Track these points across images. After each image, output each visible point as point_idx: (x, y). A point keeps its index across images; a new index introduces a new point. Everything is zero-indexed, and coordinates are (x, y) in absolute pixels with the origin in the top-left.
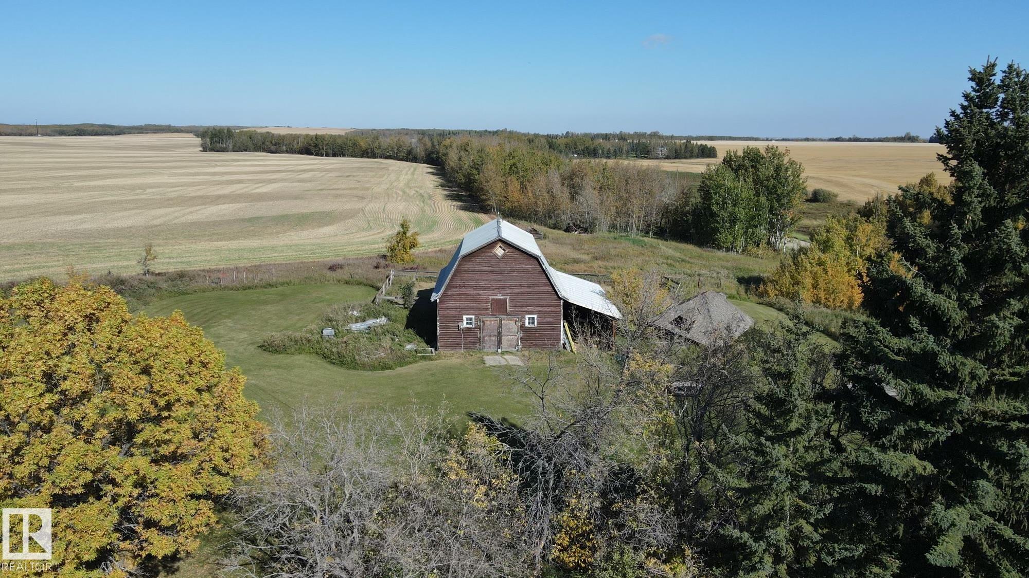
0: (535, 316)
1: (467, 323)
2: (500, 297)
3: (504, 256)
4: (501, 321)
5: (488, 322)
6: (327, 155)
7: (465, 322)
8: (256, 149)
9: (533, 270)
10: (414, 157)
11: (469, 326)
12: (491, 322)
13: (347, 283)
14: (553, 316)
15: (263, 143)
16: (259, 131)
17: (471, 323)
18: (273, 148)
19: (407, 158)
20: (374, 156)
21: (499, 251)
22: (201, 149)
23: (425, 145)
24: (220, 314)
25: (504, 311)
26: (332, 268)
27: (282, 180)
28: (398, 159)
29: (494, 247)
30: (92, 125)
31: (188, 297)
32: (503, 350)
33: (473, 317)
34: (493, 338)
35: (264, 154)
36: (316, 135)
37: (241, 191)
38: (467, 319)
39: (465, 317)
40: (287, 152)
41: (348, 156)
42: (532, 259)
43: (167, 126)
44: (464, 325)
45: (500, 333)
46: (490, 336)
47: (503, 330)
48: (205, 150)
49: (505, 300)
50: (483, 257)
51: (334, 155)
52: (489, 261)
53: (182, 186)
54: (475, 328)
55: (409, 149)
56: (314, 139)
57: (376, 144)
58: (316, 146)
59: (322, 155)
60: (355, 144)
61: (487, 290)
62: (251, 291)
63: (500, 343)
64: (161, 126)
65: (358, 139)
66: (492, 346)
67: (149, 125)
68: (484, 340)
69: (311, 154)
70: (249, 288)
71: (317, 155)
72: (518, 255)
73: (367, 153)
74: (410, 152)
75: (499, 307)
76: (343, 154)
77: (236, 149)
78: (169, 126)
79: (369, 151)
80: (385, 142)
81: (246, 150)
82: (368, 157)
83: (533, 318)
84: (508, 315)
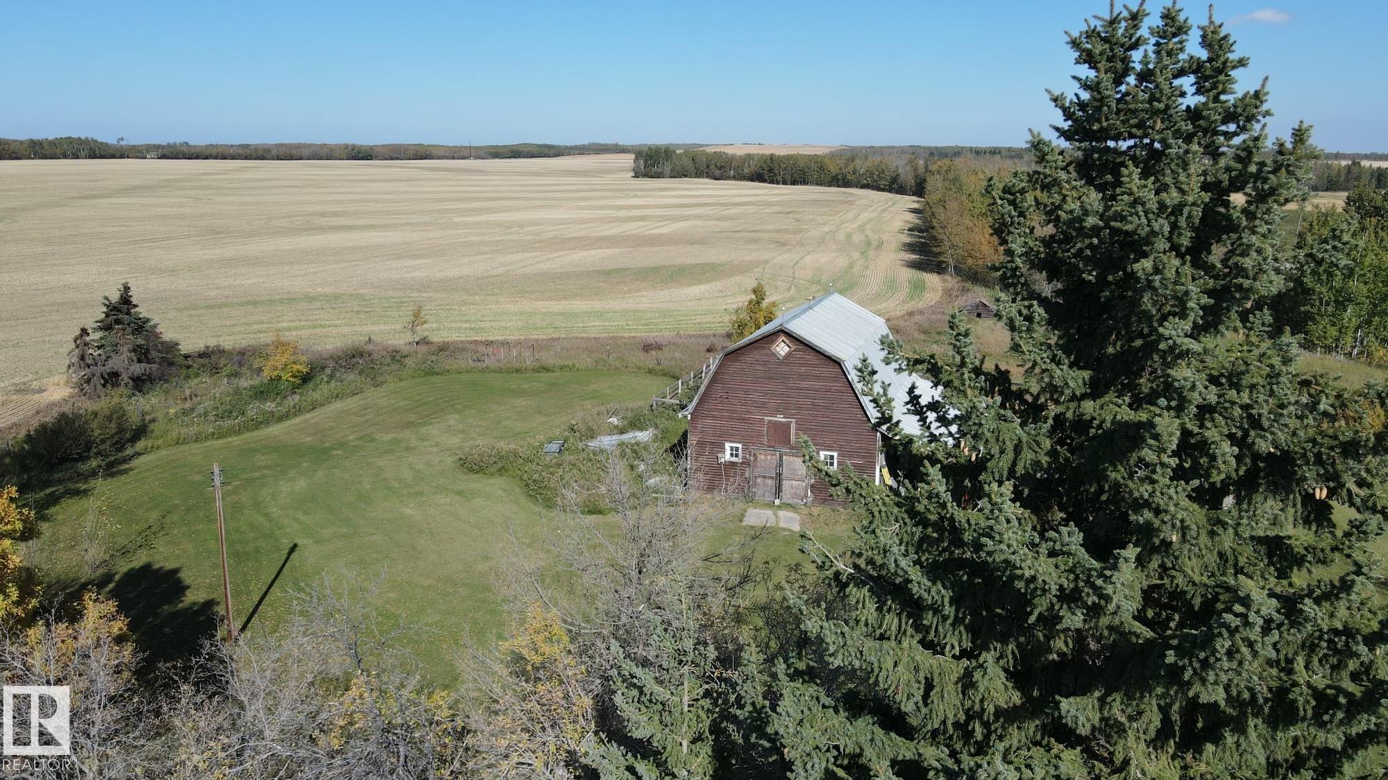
0: (835, 454)
1: (732, 455)
2: (780, 418)
3: (788, 355)
4: (781, 457)
5: (762, 457)
6: (785, 183)
7: (728, 452)
8: (698, 175)
9: (833, 382)
10: (901, 187)
11: (734, 459)
12: (766, 459)
13: (650, 372)
14: (864, 457)
15: (708, 167)
16: (708, 150)
17: (737, 456)
18: (717, 173)
19: (890, 187)
20: (847, 184)
21: (782, 348)
22: (633, 174)
23: (916, 170)
24: (453, 406)
25: (787, 441)
26: (647, 348)
27: (699, 217)
28: (879, 189)
29: (773, 342)
30: (530, 145)
31: (435, 379)
32: (785, 500)
33: (740, 446)
34: (769, 482)
35: (706, 180)
36: (772, 155)
37: (634, 232)
38: (732, 448)
39: (728, 446)
40: (734, 178)
41: (812, 183)
42: (832, 364)
43: (613, 145)
44: (727, 456)
45: (780, 475)
46: (764, 477)
47: (786, 472)
48: (636, 176)
49: (788, 424)
50: (755, 355)
51: (794, 183)
52: (766, 363)
53: (569, 223)
54: (743, 463)
55: (894, 175)
56: (769, 161)
57: (850, 168)
58: (770, 170)
59: (778, 183)
60: (821, 168)
61: (762, 406)
62: (519, 375)
63: (778, 490)
64: (607, 145)
65: (827, 161)
66: (767, 494)
67: (594, 144)
68: (755, 483)
69: (765, 181)
70: (517, 371)
71: (772, 182)
72: (810, 357)
73: (838, 180)
74: (894, 180)
75: (780, 434)
76: (804, 182)
77: (674, 174)
78: (616, 145)
79: (840, 177)
80: (862, 166)
81: (686, 176)
82: (838, 186)
83: (832, 457)
84: (792, 448)
